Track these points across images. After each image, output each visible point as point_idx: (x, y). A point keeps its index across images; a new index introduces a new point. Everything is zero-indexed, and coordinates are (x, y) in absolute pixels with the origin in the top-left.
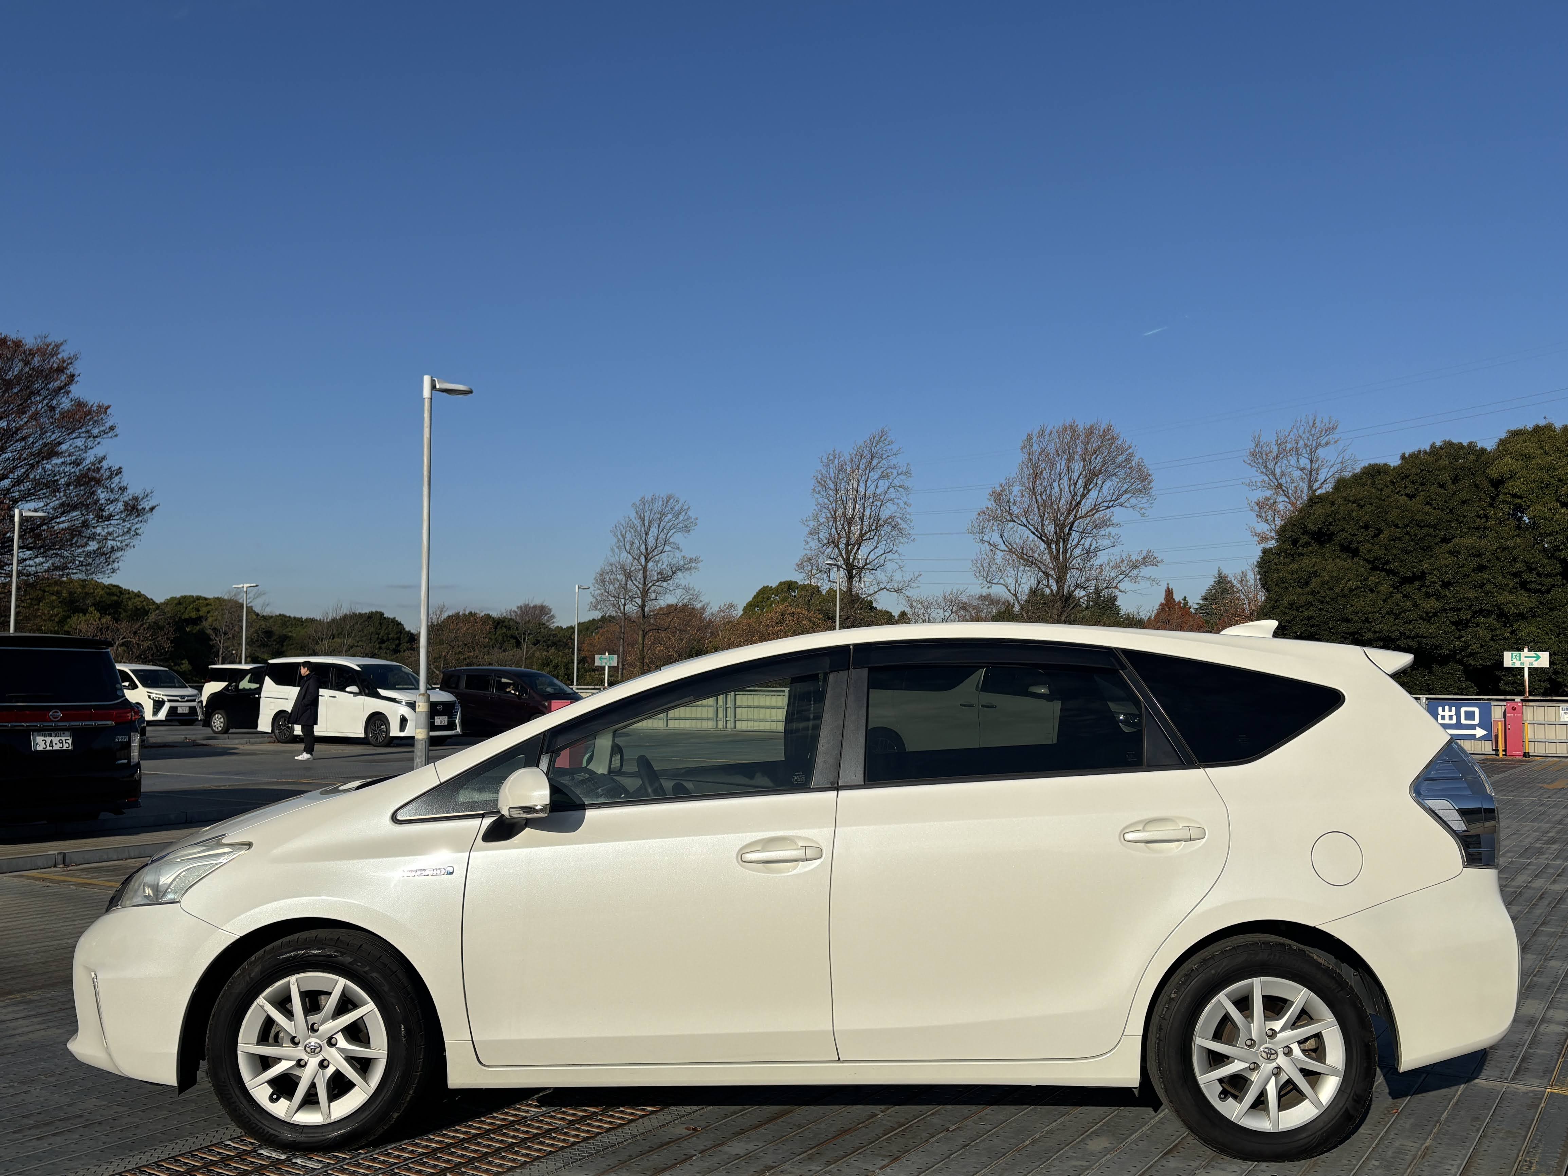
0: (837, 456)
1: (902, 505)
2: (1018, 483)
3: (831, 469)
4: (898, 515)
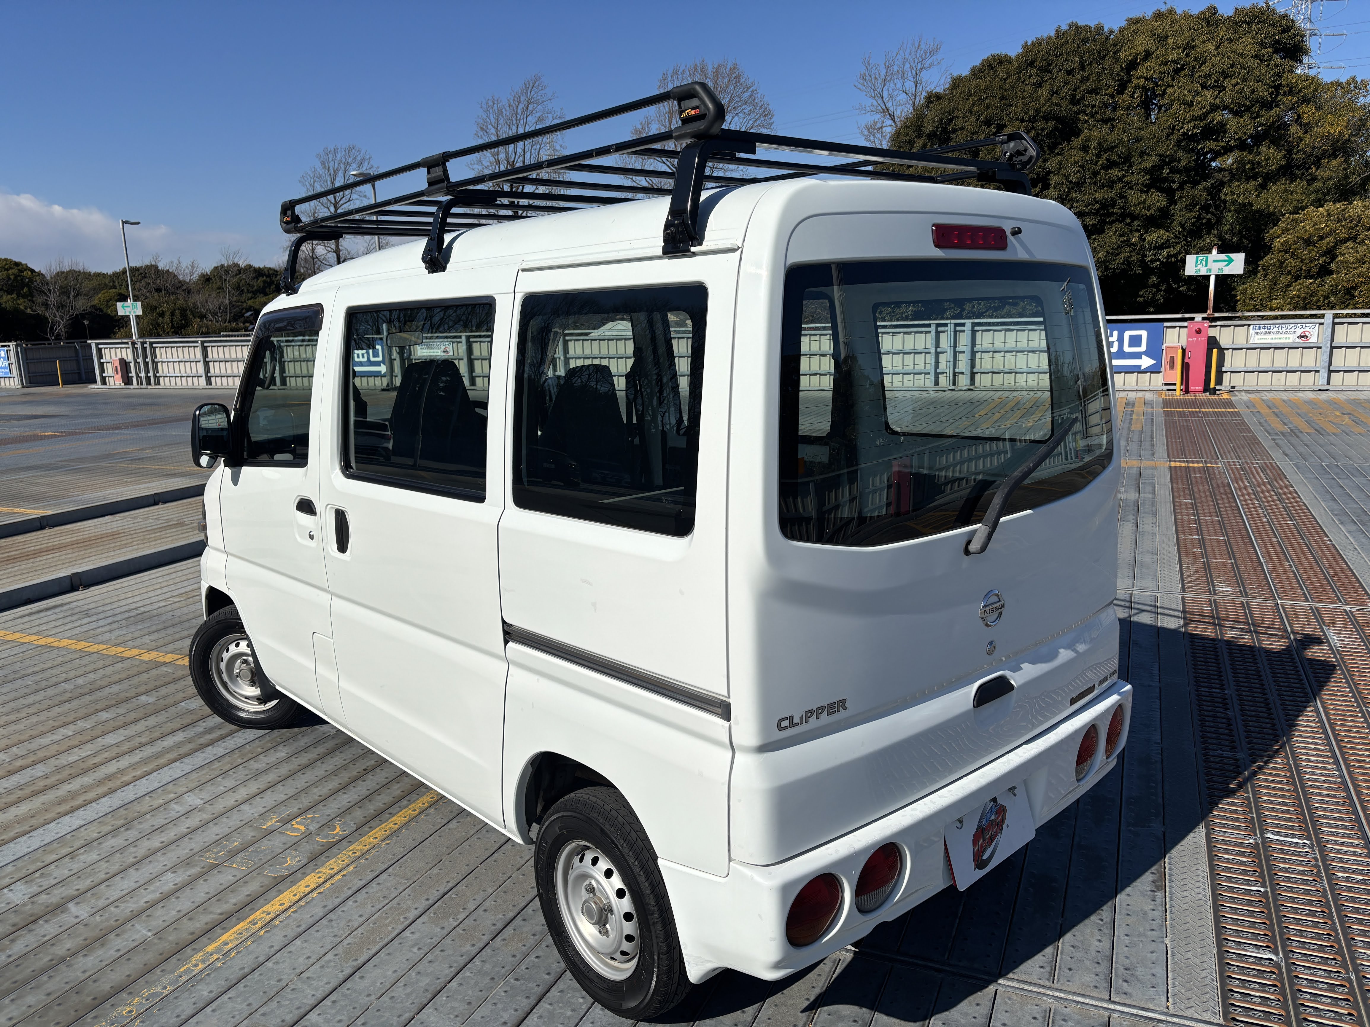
0: (496, 102)
3: (492, 115)
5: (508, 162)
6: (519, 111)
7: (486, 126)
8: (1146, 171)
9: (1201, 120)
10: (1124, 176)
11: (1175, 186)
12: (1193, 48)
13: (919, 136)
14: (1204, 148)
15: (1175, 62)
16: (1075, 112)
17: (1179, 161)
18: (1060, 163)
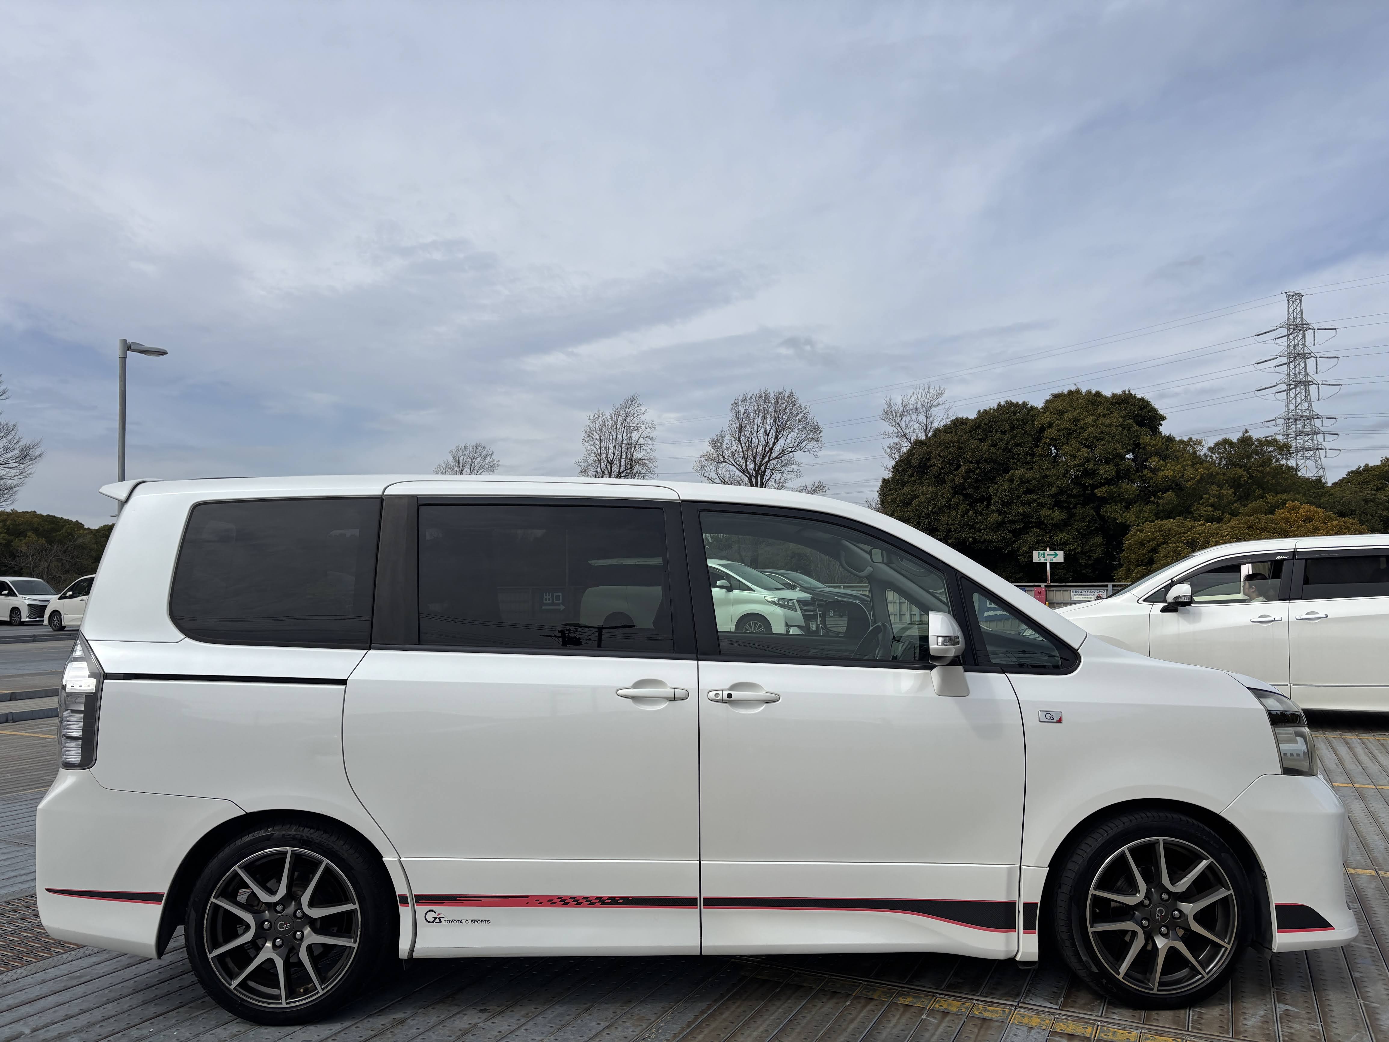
0: (601, 415)
1: (649, 451)
2: (729, 435)
3: (597, 425)
4: (646, 458)
5: (608, 460)
6: (619, 423)
7: (592, 434)
8: (1052, 496)
9: (1080, 466)
10: (1038, 498)
11: (1071, 506)
12: (1079, 420)
13: (910, 467)
14: (1086, 483)
15: (1067, 429)
16: (1007, 458)
17: (1072, 491)
18: (996, 490)
